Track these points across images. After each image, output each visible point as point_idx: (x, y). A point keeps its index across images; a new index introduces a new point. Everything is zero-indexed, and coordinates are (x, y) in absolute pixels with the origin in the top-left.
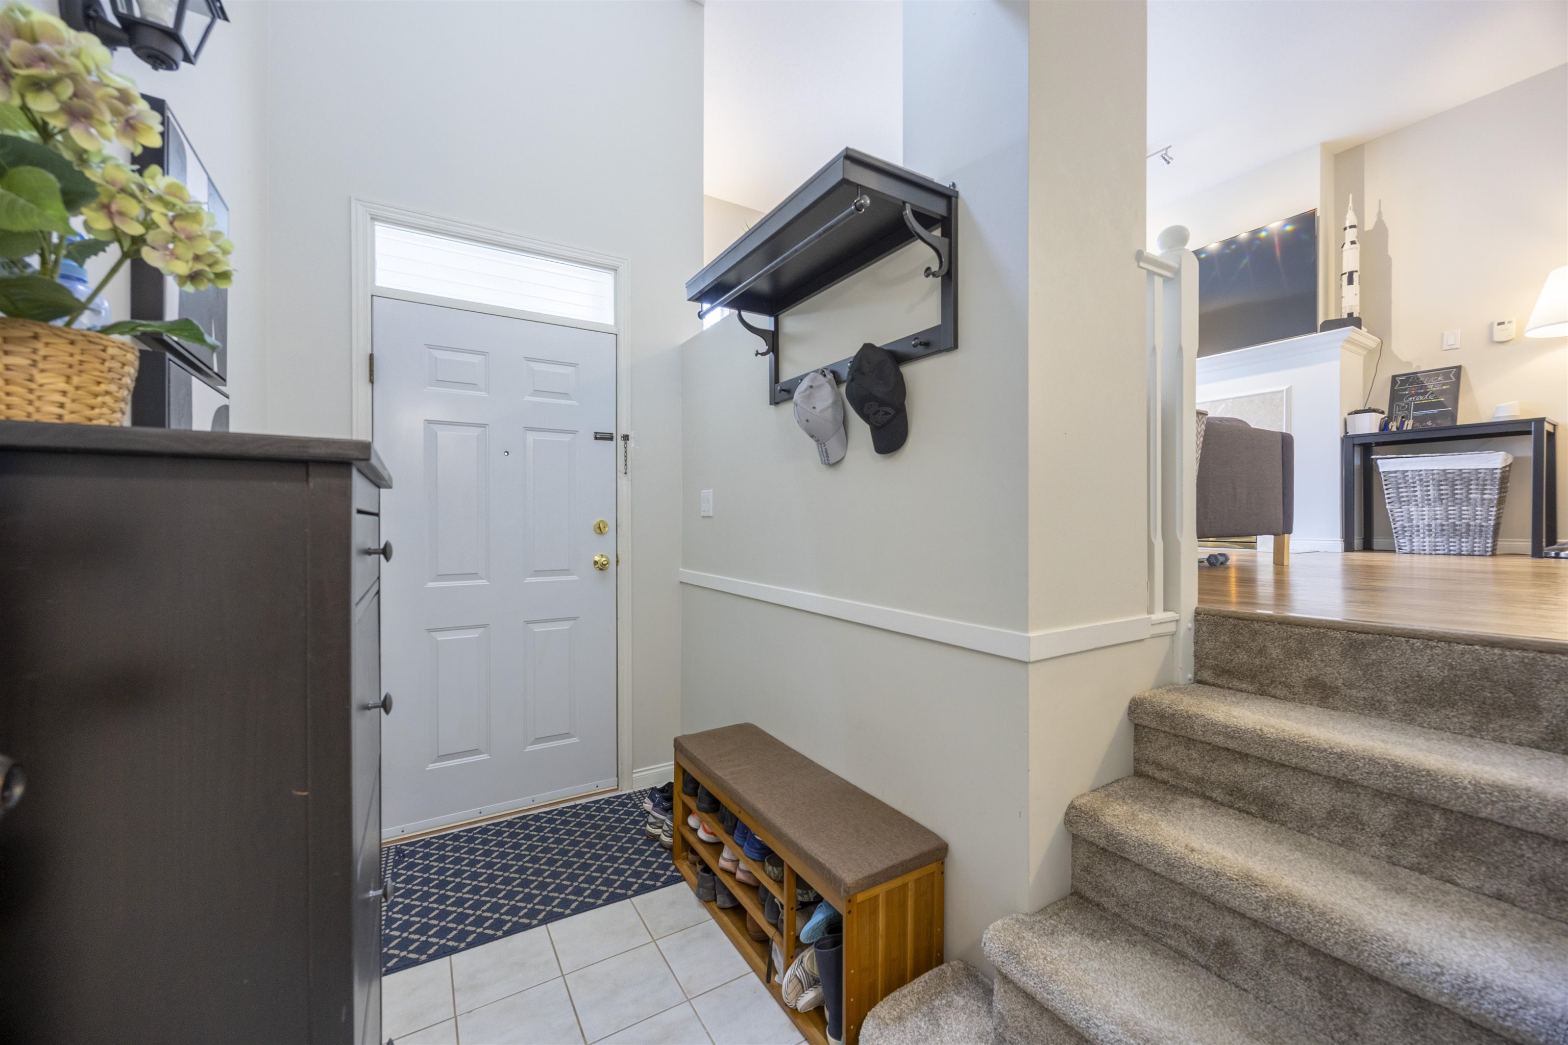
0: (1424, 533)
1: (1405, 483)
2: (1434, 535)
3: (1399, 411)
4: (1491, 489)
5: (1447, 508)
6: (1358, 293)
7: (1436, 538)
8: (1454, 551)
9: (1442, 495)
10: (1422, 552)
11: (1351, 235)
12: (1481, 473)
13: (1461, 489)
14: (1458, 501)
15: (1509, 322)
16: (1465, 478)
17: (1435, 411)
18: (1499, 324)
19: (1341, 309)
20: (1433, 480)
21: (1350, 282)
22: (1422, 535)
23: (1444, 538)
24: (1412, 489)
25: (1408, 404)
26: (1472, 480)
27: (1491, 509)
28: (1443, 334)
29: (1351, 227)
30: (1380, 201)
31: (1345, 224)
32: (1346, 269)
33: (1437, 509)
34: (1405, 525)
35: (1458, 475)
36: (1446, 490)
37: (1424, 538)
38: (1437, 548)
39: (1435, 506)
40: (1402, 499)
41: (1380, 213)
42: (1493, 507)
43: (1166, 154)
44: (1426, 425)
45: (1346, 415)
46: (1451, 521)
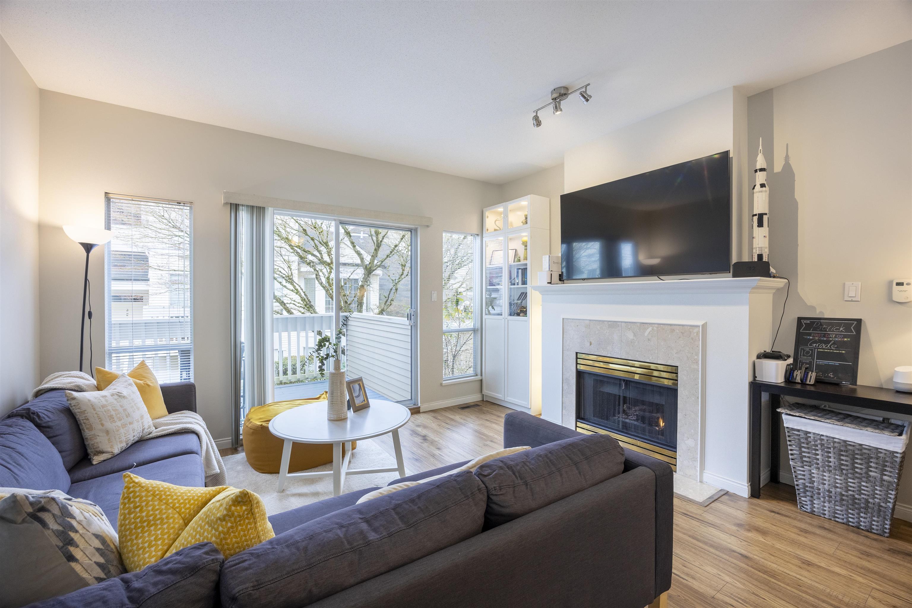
0: (824, 498)
1: (807, 444)
2: (833, 502)
3: (804, 355)
4: (891, 472)
5: (847, 480)
6: (767, 235)
7: (835, 505)
8: (853, 523)
9: (843, 465)
10: (823, 516)
11: (761, 178)
12: (881, 453)
13: (861, 464)
14: (857, 475)
15: (908, 284)
16: (865, 453)
17: (837, 363)
18: (898, 284)
19: (752, 249)
20: (834, 448)
21: (760, 224)
22: (822, 499)
23: (844, 508)
24: (814, 452)
25: (812, 350)
26: (872, 458)
27: (890, 492)
28: (844, 284)
29: (762, 170)
30: (787, 144)
31: (756, 166)
32: (757, 211)
33: (837, 477)
34: (807, 484)
35: (859, 449)
36: (846, 461)
37: (825, 502)
38: (837, 515)
39: (835, 474)
40: (804, 459)
41: (787, 157)
42: (893, 490)
43: (585, 92)
44: (828, 377)
45: (754, 358)
46: (850, 493)
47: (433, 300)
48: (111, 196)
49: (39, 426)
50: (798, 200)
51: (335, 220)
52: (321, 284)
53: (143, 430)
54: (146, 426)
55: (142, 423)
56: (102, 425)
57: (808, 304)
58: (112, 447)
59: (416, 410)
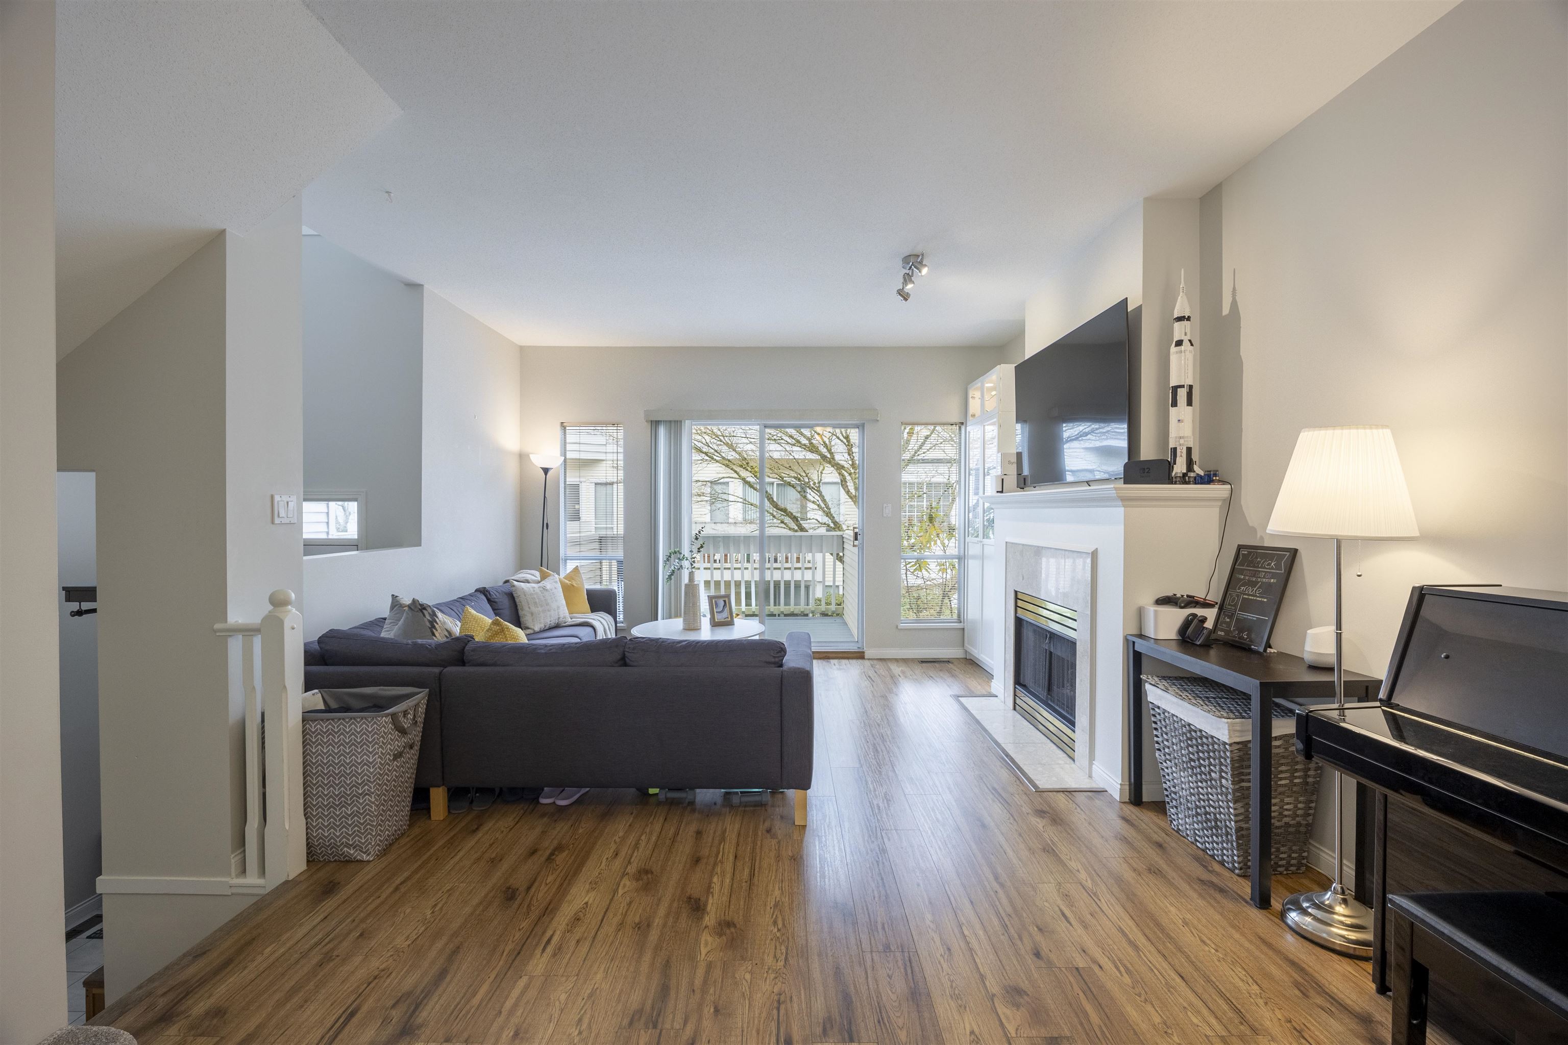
0: (1186, 810)
1: (1166, 727)
2: (1193, 818)
3: (1229, 604)
4: (1226, 773)
5: (1197, 782)
6: (1186, 418)
7: (1194, 822)
8: (1209, 850)
12: (1216, 744)
13: (1205, 760)
14: (1204, 776)
17: (1255, 617)
20: (1183, 734)
21: (1174, 402)
22: (1185, 812)
23: (1200, 827)
24: (1171, 739)
25: (1238, 596)
26: (1210, 751)
27: (1230, 804)
29: (1183, 319)
30: (1234, 270)
31: (1174, 313)
32: (1172, 382)
33: (1190, 779)
34: (1172, 788)
36: (1194, 755)
37: (1187, 817)
38: (1197, 838)
39: (1189, 775)
40: (1166, 750)
41: (1234, 291)
42: (1230, 801)
44: (1242, 637)
46: (1202, 803)
47: (885, 515)
48: (565, 424)
49: (489, 601)
50: (1244, 360)
51: (758, 424)
52: (848, 492)
53: (559, 618)
54: (562, 616)
55: (558, 613)
56: (529, 608)
57: (1251, 524)
58: (534, 625)
59: (858, 655)
